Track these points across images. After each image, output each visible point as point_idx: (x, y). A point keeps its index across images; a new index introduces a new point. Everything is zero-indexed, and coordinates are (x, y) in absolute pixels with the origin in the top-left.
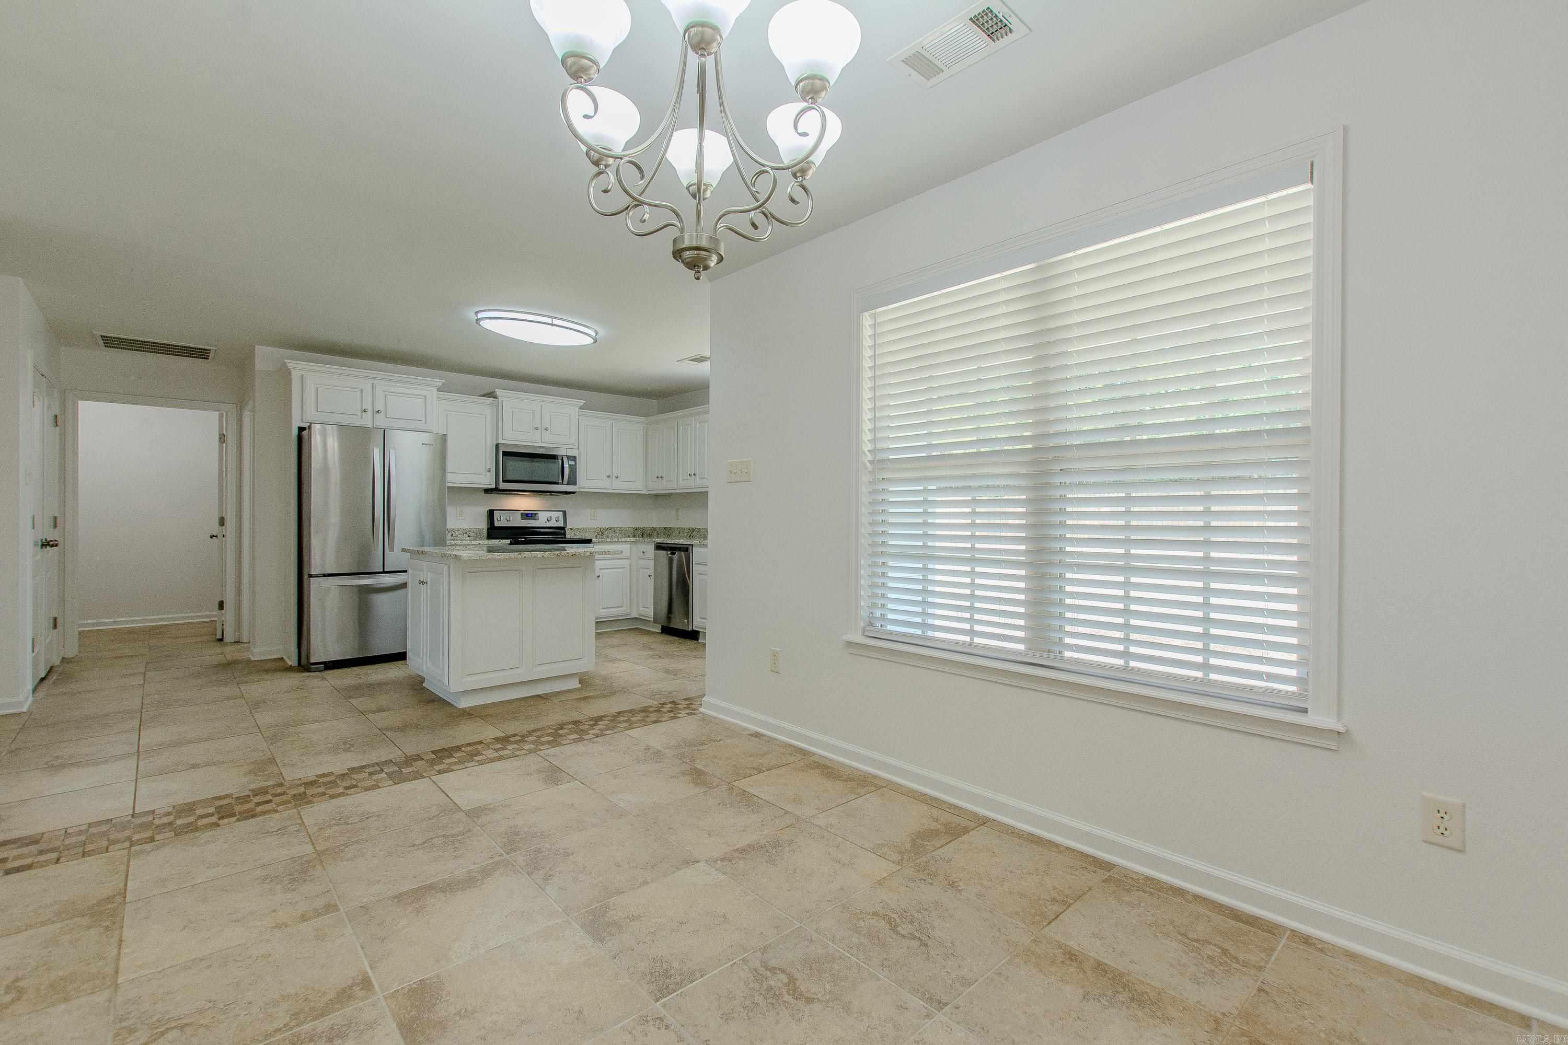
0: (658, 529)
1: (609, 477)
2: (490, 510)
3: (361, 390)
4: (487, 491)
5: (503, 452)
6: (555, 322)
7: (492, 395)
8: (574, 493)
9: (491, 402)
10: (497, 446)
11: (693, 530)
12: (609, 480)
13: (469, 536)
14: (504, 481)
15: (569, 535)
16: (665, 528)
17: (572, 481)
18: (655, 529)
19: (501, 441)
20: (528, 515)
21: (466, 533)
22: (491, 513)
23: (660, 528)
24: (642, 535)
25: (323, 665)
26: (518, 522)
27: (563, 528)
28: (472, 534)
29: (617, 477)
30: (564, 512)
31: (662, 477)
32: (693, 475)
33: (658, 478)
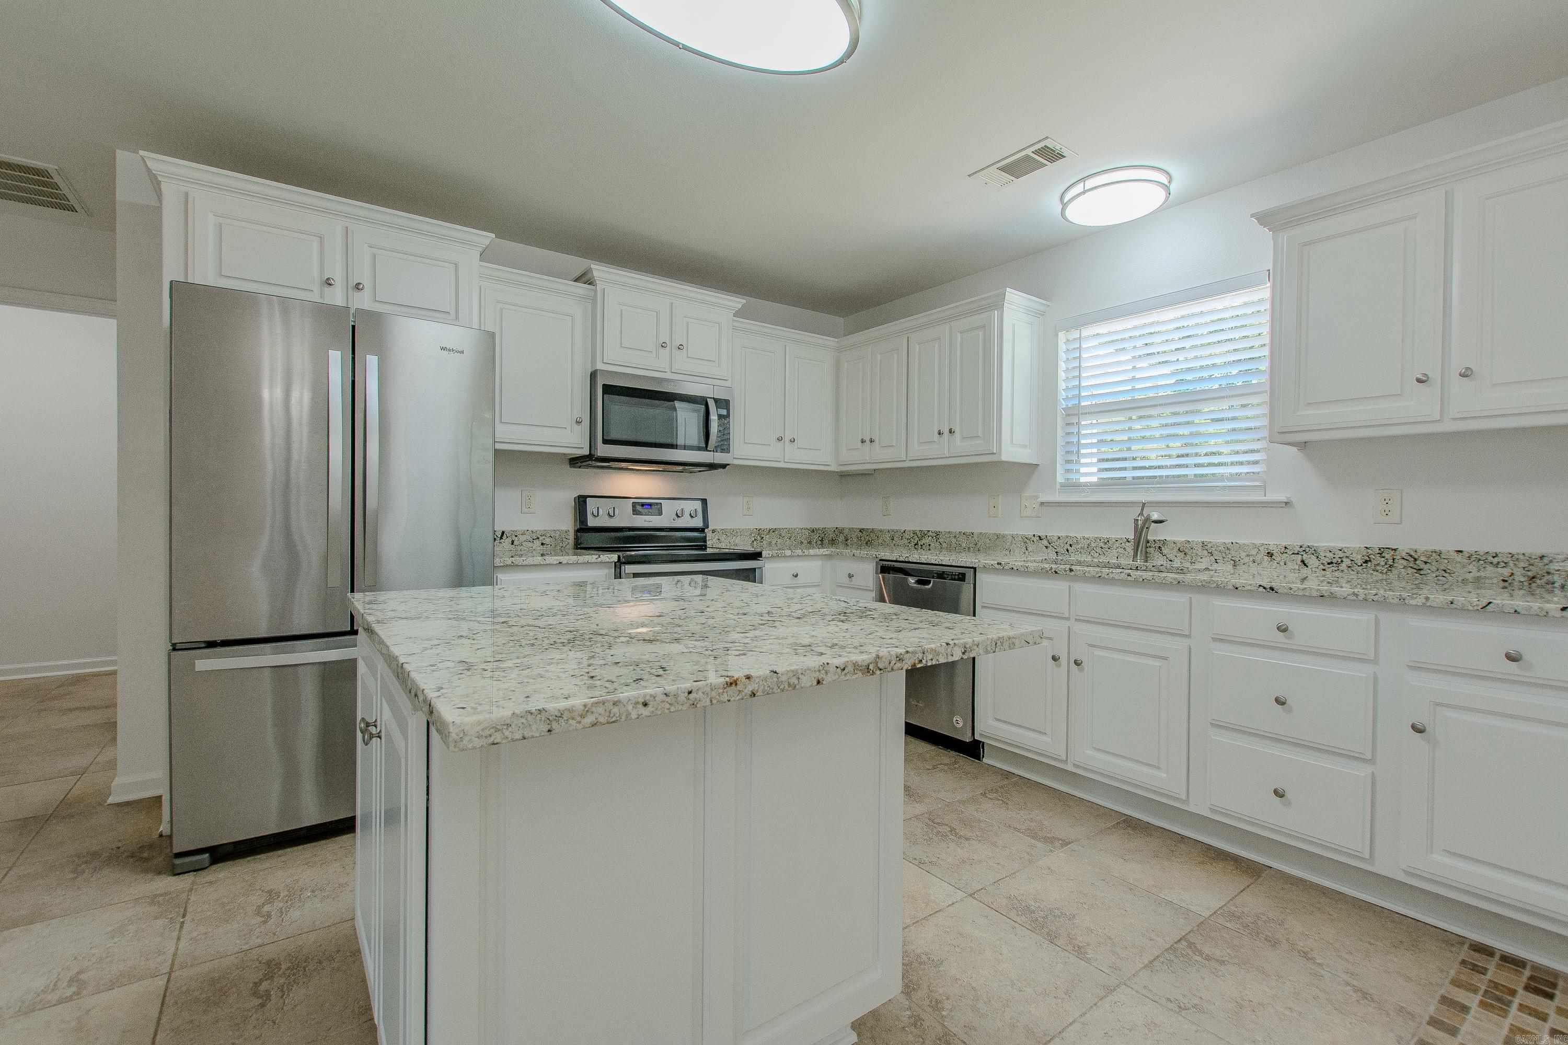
0: (846, 532)
1: (780, 439)
2: (580, 497)
3: (321, 238)
4: (575, 461)
5: (604, 385)
7: (585, 278)
8: (724, 466)
9: (581, 292)
10: (593, 375)
11: (923, 534)
12: (780, 444)
13: (542, 544)
14: (606, 442)
15: (714, 544)
16: (861, 531)
17: (724, 446)
18: (840, 531)
19: (600, 366)
20: (643, 506)
21: (538, 538)
22: (581, 502)
23: (851, 530)
24: (822, 541)
25: (207, 855)
26: (625, 518)
27: (702, 530)
28: (547, 541)
29: (793, 441)
30: (704, 501)
31: (872, 441)
32: (946, 431)
33: (863, 441)
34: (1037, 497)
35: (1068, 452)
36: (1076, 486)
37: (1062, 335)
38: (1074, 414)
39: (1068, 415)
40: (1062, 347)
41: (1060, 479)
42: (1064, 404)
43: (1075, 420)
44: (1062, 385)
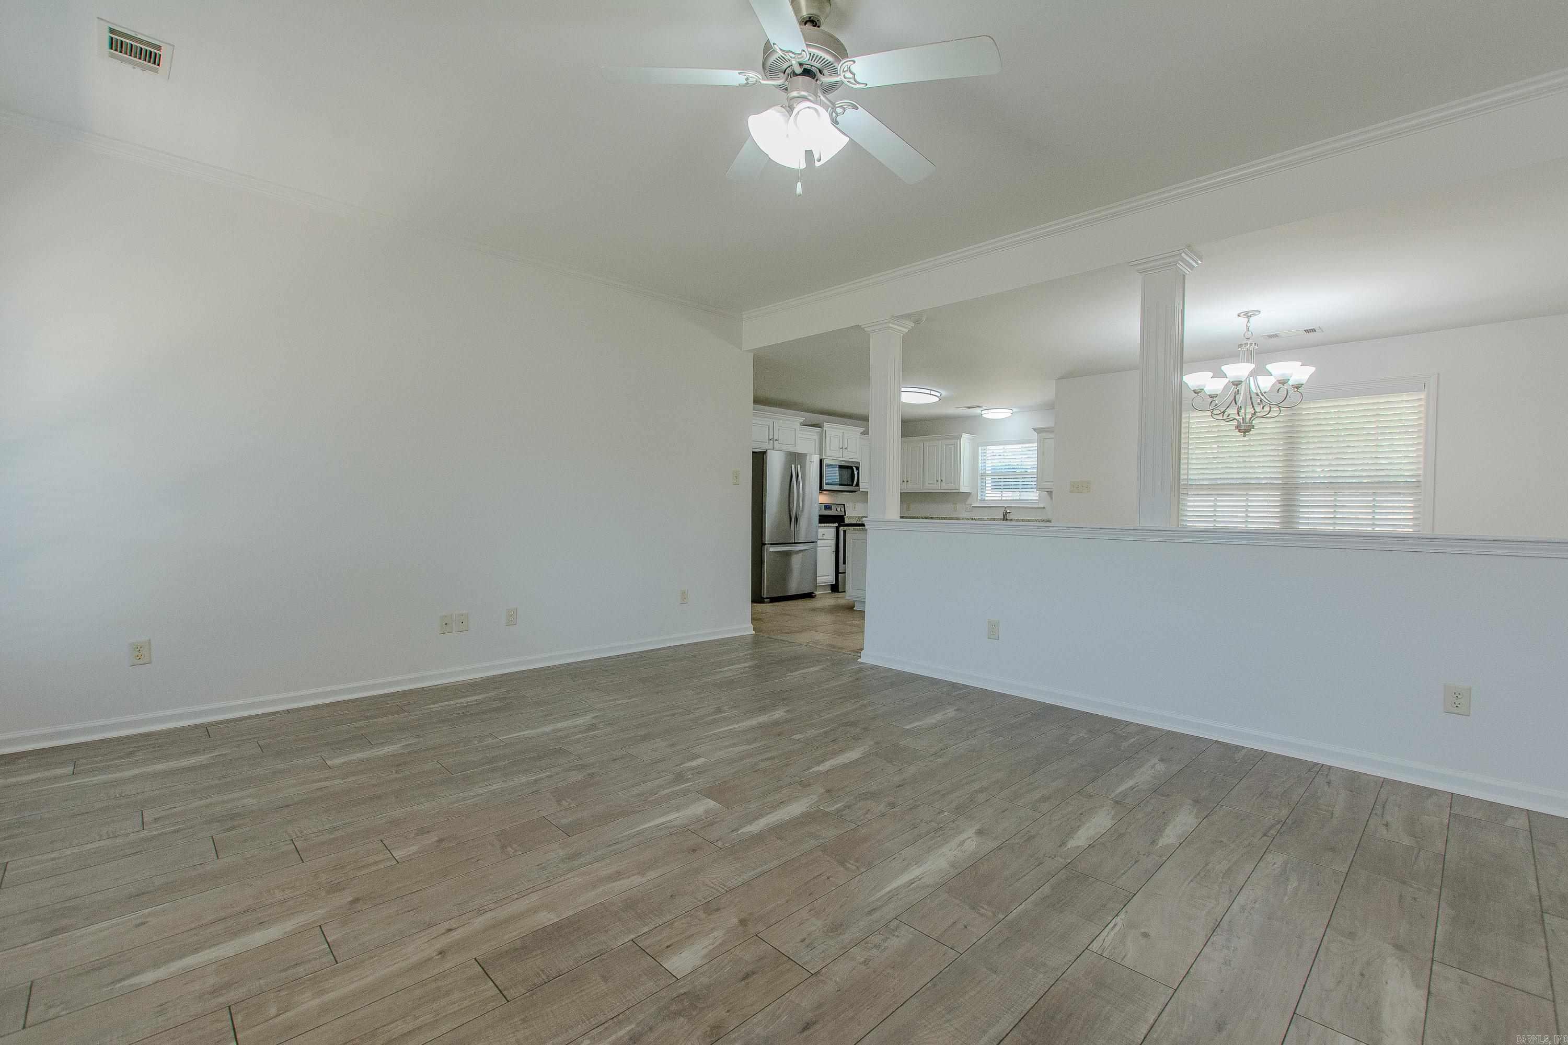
6: (933, 393)
8: (855, 492)
10: (821, 460)
15: (847, 521)
17: (857, 485)
19: (824, 457)
20: (827, 507)
26: (823, 512)
27: (843, 516)
30: (844, 505)
31: (907, 481)
32: (940, 481)
33: (903, 481)
34: (971, 504)
35: (982, 489)
36: (983, 500)
37: (980, 448)
38: (984, 475)
39: (982, 476)
40: (980, 451)
41: (979, 498)
42: (980, 472)
43: (984, 478)
44: (980, 465)
